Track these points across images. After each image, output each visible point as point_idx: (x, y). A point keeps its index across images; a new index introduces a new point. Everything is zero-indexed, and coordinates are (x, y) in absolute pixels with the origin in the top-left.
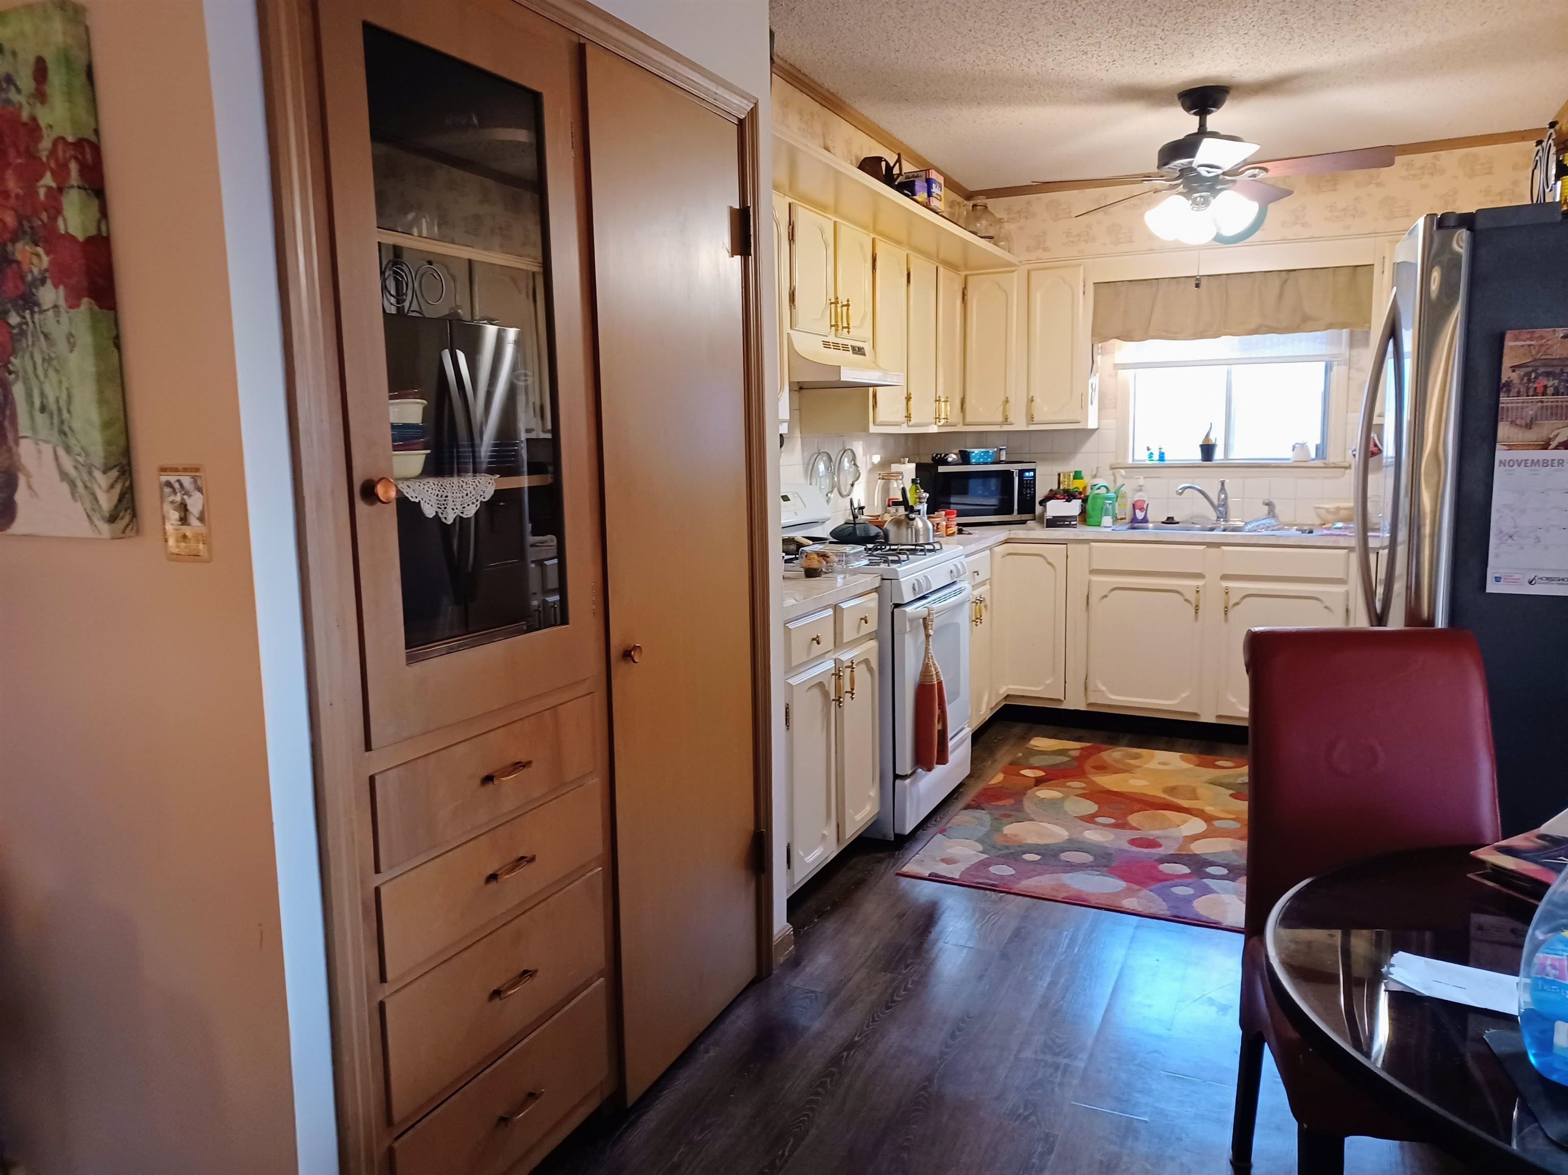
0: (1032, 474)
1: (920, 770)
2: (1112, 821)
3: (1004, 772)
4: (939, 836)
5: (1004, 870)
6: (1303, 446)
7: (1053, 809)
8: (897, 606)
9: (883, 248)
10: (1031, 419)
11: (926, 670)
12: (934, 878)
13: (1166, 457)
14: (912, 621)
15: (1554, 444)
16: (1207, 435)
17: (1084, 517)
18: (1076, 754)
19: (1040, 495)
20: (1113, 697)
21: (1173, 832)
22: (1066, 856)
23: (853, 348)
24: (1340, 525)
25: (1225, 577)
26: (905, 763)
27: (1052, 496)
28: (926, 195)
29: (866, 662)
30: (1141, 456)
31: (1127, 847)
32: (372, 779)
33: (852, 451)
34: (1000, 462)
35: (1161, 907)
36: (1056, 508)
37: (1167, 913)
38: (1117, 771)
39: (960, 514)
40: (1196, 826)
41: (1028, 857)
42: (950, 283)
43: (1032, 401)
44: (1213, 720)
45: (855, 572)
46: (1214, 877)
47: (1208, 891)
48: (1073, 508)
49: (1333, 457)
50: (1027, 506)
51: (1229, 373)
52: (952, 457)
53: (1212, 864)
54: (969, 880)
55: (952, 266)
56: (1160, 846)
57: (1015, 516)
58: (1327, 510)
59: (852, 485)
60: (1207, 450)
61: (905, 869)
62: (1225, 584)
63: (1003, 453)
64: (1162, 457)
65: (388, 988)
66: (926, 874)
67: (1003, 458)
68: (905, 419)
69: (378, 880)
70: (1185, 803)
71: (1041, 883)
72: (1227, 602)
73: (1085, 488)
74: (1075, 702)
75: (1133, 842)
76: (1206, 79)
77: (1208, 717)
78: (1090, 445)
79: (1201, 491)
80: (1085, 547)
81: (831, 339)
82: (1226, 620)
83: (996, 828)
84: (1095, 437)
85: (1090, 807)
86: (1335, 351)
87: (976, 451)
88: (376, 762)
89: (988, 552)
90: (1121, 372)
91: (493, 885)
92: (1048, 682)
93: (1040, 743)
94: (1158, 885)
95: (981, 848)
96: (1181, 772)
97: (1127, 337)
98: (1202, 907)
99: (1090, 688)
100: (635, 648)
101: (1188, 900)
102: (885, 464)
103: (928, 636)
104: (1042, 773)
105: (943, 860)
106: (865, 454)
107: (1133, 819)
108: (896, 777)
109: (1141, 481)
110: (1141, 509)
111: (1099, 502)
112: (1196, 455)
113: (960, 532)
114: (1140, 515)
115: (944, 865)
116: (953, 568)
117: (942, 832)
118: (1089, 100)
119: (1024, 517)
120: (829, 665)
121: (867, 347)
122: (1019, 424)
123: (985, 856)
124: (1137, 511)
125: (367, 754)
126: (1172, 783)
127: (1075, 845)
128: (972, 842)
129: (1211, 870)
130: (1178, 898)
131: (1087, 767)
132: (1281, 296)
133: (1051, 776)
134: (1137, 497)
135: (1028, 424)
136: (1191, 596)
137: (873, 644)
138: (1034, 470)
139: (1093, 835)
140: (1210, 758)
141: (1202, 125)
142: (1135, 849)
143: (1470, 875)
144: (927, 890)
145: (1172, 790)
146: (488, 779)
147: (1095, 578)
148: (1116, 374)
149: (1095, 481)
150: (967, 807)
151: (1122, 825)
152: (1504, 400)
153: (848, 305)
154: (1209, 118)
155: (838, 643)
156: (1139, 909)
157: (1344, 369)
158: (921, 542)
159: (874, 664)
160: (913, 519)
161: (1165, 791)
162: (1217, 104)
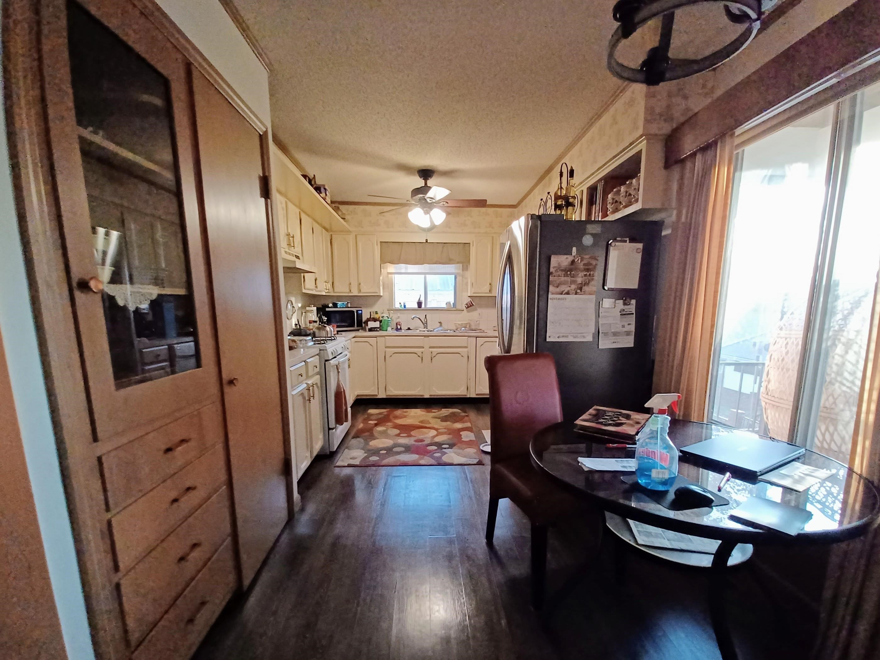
0: (361, 312)
1: (337, 425)
2: (406, 435)
3: (363, 423)
4: (346, 450)
5: (374, 458)
6: (449, 303)
7: (384, 434)
8: (326, 361)
9: (303, 216)
10: (360, 291)
11: (338, 386)
12: (350, 466)
13: (406, 307)
14: (332, 366)
15: (564, 293)
16: (419, 299)
17: (381, 328)
18: (385, 413)
19: (364, 319)
20: (395, 392)
21: (427, 436)
22: (395, 450)
23: (296, 256)
24: (463, 329)
25: (430, 347)
26: (332, 423)
27: (368, 320)
28: (325, 195)
29: (316, 384)
30: (397, 306)
31: (414, 443)
32: (99, 459)
33: (291, 301)
34: (348, 307)
35: (433, 462)
36: (371, 324)
37: (436, 463)
38: (401, 418)
39: (338, 327)
40: (433, 433)
41: (382, 452)
42: (327, 236)
43: (360, 284)
44: (428, 397)
45: (310, 347)
46: (445, 448)
47: (445, 453)
48: (377, 324)
49: (459, 307)
50: (360, 324)
51: (425, 278)
52: (331, 305)
53: (443, 444)
54: (363, 464)
55: (326, 230)
56: (424, 441)
57: (356, 328)
58: (459, 324)
59: (292, 315)
60: (420, 304)
61: (337, 464)
62: (431, 350)
63: (349, 304)
64: (405, 306)
65: (120, 574)
66: (346, 465)
67: (349, 306)
68: (314, 288)
69: (109, 515)
70: (427, 425)
71: (391, 460)
72: (432, 355)
73: (379, 317)
74: (382, 395)
75: (416, 441)
76: (428, 166)
77: (427, 396)
78: (380, 301)
79: (419, 318)
80: (383, 338)
81: (287, 250)
82: (432, 362)
83: (367, 443)
84: (381, 299)
85: (397, 431)
86: (458, 271)
87: (340, 303)
88: (100, 449)
89: (349, 341)
90: (389, 275)
91: (175, 505)
92: (372, 389)
93: (372, 411)
94: (429, 454)
95: (364, 452)
96: (423, 415)
97: (392, 262)
98: (445, 459)
99: (387, 389)
100: (235, 379)
101: (440, 458)
102: (303, 307)
103: (338, 372)
104: (376, 422)
105: (351, 459)
106: (296, 303)
107: (413, 433)
108: (330, 429)
109: (399, 315)
110: (399, 325)
111: (386, 322)
112: (416, 306)
113: (337, 334)
114: (399, 327)
115: (351, 460)
116: (343, 346)
117: (347, 448)
118: (387, 167)
119: (358, 328)
120: (305, 386)
121: (301, 257)
122: (355, 293)
123: (366, 454)
124: (398, 326)
125: (95, 444)
126: (421, 419)
127: (396, 445)
128: (359, 450)
129: (444, 446)
130: (437, 458)
131: (391, 417)
132: (442, 252)
133: (381, 421)
134: (398, 320)
135: (359, 293)
136: (420, 354)
137: (318, 376)
138: (361, 311)
139: (403, 441)
140: (430, 410)
141: (426, 184)
142: (417, 443)
143: (574, 430)
144: (348, 471)
145: (421, 422)
146: (168, 450)
147: (387, 349)
148: (388, 276)
149: (383, 315)
150: (353, 438)
151: (410, 436)
152: (551, 278)
153: (293, 237)
154: (428, 181)
155: (308, 377)
156: (426, 463)
157: (461, 278)
158: (329, 336)
159: (319, 385)
160: (326, 327)
161: (419, 422)
162: (430, 176)
